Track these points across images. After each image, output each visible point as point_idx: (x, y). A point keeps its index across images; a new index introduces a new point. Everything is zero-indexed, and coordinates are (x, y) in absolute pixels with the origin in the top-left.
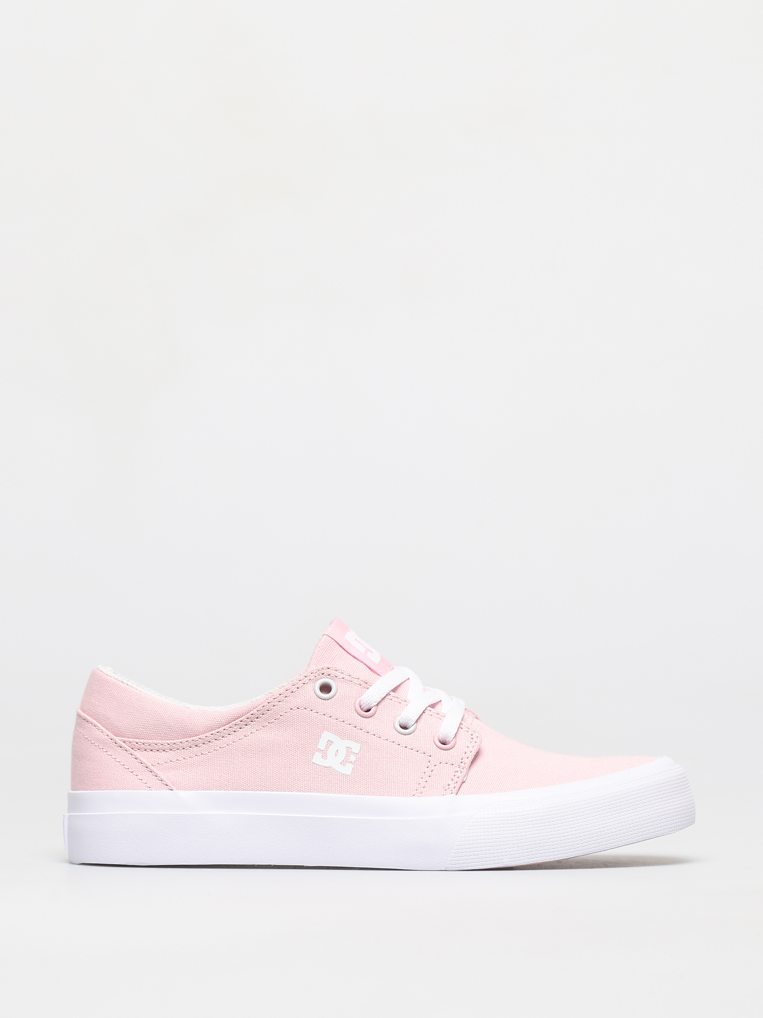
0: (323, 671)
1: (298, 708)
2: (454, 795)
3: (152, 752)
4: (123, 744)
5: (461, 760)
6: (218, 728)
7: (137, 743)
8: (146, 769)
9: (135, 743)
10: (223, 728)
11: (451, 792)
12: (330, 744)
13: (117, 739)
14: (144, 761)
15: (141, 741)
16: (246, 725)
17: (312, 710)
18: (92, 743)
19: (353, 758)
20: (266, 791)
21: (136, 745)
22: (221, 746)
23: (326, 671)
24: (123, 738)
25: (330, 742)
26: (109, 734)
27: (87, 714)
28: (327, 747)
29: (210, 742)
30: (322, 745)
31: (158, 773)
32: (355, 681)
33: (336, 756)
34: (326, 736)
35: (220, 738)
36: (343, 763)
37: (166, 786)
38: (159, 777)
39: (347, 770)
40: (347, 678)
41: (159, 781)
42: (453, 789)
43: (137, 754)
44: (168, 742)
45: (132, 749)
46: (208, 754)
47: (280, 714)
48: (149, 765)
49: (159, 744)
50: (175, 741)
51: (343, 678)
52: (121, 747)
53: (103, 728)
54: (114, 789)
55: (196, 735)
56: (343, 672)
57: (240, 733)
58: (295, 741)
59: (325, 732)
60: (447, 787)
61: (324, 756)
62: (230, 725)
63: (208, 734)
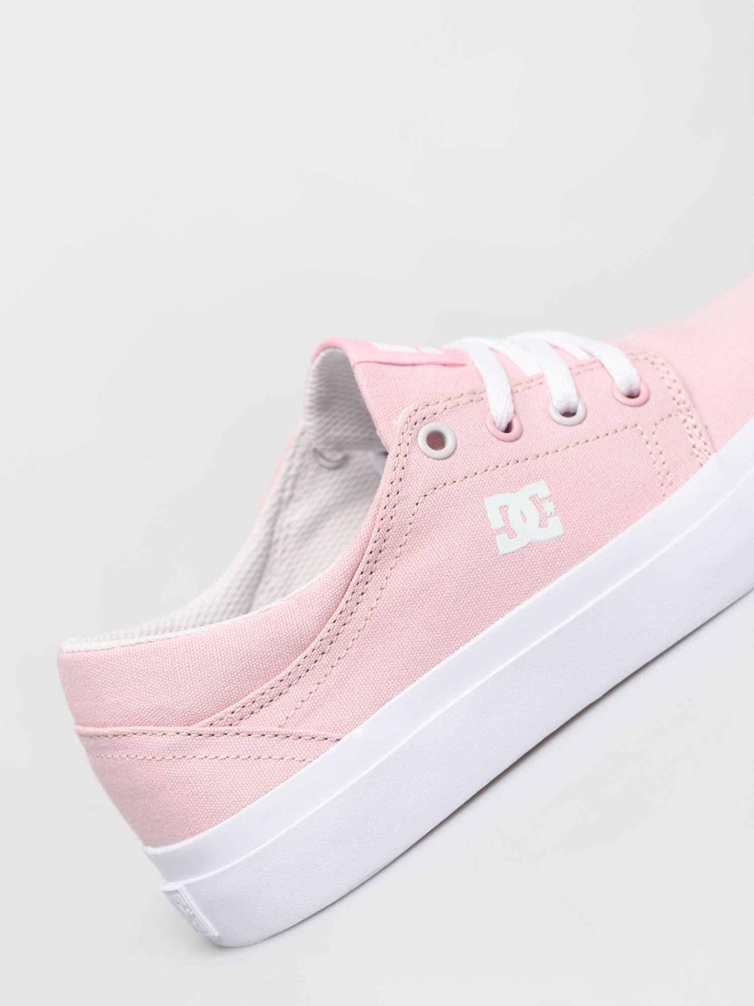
0: (413, 420)
1: (425, 496)
2: (714, 455)
3: (263, 709)
4: (213, 729)
5: (675, 402)
6: (337, 607)
7: (233, 713)
8: (276, 738)
9: (230, 715)
10: (344, 601)
11: (707, 453)
12: (506, 512)
13: (196, 728)
14: (265, 729)
15: (237, 704)
16: (371, 573)
17: (445, 484)
18: (158, 761)
19: (549, 507)
20: (467, 644)
21: (233, 715)
22: (359, 628)
23: (416, 416)
24: (206, 721)
25: (504, 509)
26: (178, 731)
27: (95, 726)
28: (505, 518)
29: (338, 634)
30: (496, 522)
31: (299, 730)
32: (462, 400)
33: (525, 521)
34: (492, 504)
35: (349, 618)
36: (543, 523)
37: (326, 741)
38: (307, 735)
39: (555, 528)
40: (449, 404)
41: (310, 742)
42: (706, 447)
43: (244, 726)
44: (279, 677)
45: (231, 725)
46: (348, 652)
47: (408, 522)
48: (277, 730)
49: (268, 691)
50: (288, 670)
51: (446, 409)
52: (213, 735)
53: (160, 729)
54: (251, 801)
55: (312, 640)
56: (436, 401)
57: (372, 590)
58: (456, 544)
59: (485, 501)
60: (696, 451)
61: (512, 534)
62: (350, 589)
63: (329, 625)
